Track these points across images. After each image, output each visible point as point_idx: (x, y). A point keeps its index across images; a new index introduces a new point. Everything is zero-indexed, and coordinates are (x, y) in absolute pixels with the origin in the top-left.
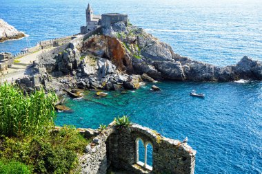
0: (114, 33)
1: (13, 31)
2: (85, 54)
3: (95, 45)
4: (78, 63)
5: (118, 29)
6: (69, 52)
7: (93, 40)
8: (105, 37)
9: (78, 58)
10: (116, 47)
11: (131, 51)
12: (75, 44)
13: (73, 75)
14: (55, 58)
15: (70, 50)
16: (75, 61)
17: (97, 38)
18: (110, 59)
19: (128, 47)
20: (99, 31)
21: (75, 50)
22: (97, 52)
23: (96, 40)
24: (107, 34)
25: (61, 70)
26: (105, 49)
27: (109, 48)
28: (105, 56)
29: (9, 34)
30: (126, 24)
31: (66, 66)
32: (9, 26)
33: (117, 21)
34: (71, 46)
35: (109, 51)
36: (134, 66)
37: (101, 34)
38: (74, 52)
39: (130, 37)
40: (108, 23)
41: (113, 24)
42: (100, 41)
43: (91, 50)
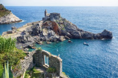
0: (55, 20)
1: (18, 19)
2: (44, 28)
3: (47, 25)
4: (41, 31)
5: (56, 19)
6: (37, 27)
7: (47, 23)
8: (51, 22)
9: (41, 29)
10: (55, 26)
11: (61, 27)
12: (40, 24)
13: (39, 36)
14: (32, 29)
15: (38, 26)
16: (40, 31)
17: (48, 22)
18: (53, 30)
19: (60, 26)
20: (49, 19)
21: (40, 26)
22: (48, 27)
23: (48, 23)
24: (52, 21)
25: (34, 34)
26: (51, 26)
27: (53, 26)
28: (51, 29)
29: (17, 20)
30: (59, 17)
31: (36, 32)
32: (17, 17)
33: (56, 16)
34: (38, 25)
35: (53, 27)
36: (62, 33)
37: (50, 20)
38: (39, 27)
39: (61, 22)
40: (52, 16)
41: (54, 17)
42: (49, 23)
43: (46, 26)
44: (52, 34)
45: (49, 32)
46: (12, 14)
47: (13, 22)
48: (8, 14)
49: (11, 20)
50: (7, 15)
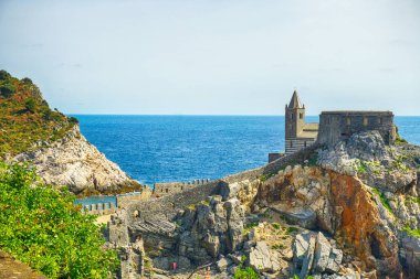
0: (348, 162)
2: (262, 217)
3: (292, 194)
4: (238, 239)
5: (363, 149)
6: (214, 205)
7: (288, 180)
8: (324, 171)
9: (239, 225)
10: (350, 202)
11: (397, 214)
12: (233, 186)
13: (218, 271)
14: (175, 219)
15: (218, 198)
16: (229, 232)
17: (299, 174)
18: (328, 234)
19: (387, 202)
20: (308, 155)
21: (233, 201)
22: (295, 212)
23: (296, 181)
24: (328, 165)
25: (187, 255)
26: (319, 205)
27: (333, 204)
28: (316, 226)
30: (387, 139)
31: (203, 243)
33: (360, 129)
34: (221, 189)
35: (333, 212)
37: (313, 163)
38: (228, 208)
39: (396, 174)
40: (335, 135)
41: (347, 136)
42: (307, 184)
43: (279, 206)
44: (322, 264)
45: (303, 245)
46: (83, 142)
47: (79, 192)
48: (57, 135)
49: (65, 177)
50: (44, 147)
